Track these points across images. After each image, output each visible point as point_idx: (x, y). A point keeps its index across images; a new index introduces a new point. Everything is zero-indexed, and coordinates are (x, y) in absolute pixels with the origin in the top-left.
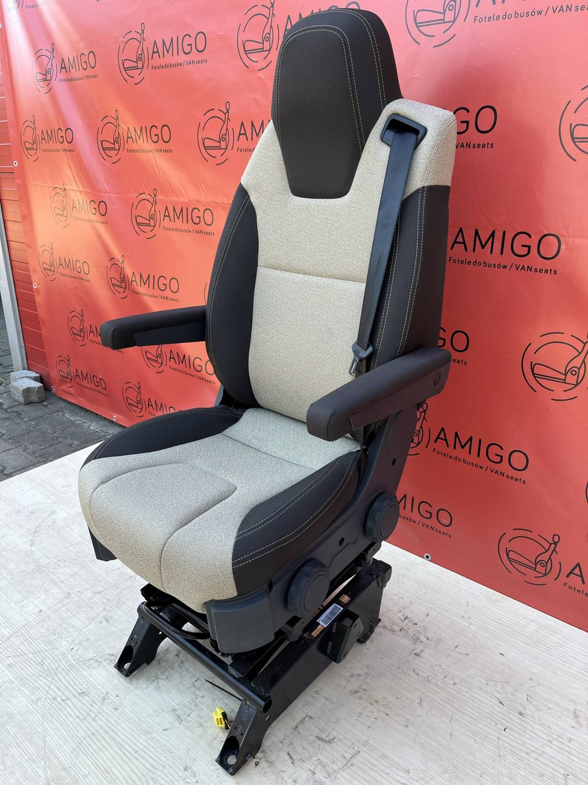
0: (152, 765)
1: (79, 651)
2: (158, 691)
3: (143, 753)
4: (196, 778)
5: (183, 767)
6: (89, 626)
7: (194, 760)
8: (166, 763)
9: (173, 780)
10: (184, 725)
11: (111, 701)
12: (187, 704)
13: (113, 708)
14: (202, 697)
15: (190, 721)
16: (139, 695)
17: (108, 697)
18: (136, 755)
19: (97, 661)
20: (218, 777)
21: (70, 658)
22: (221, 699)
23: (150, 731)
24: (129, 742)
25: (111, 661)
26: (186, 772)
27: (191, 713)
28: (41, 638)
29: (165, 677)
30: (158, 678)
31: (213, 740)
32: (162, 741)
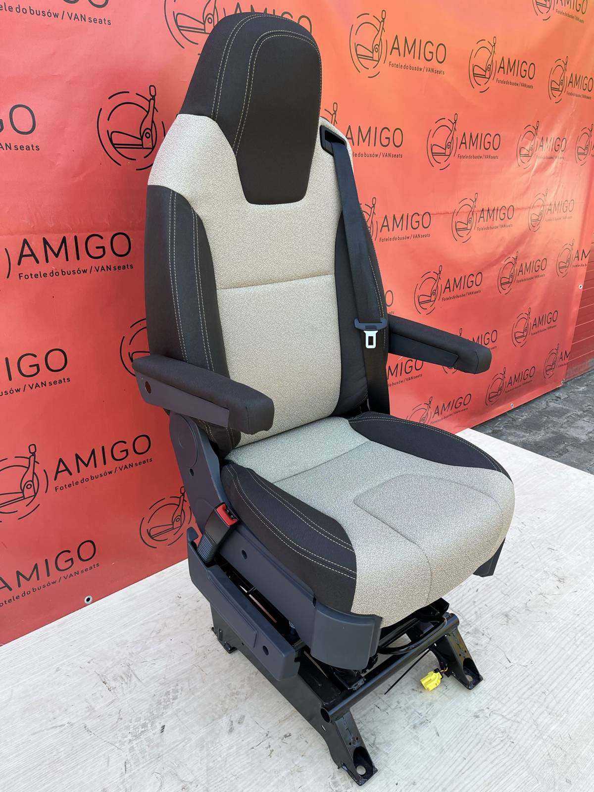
0: (477, 744)
2: (391, 743)
3: (466, 753)
4: (484, 709)
5: (475, 719)
7: (467, 710)
8: (474, 732)
9: (489, 726)
10: (432, 718)
12: (407, 715)
14: (399, 703)
15: (427, 713)
16: (396, 761)
18: (468, 759)
20: (480, 693)
22: (401, 687)
23: (440, 748)
24: (454, 767)
26: (481, 716)
27: (418, 713)
29: (373, 737)
30: (374, 744)
31: (446, 695)
32: (450, 737)
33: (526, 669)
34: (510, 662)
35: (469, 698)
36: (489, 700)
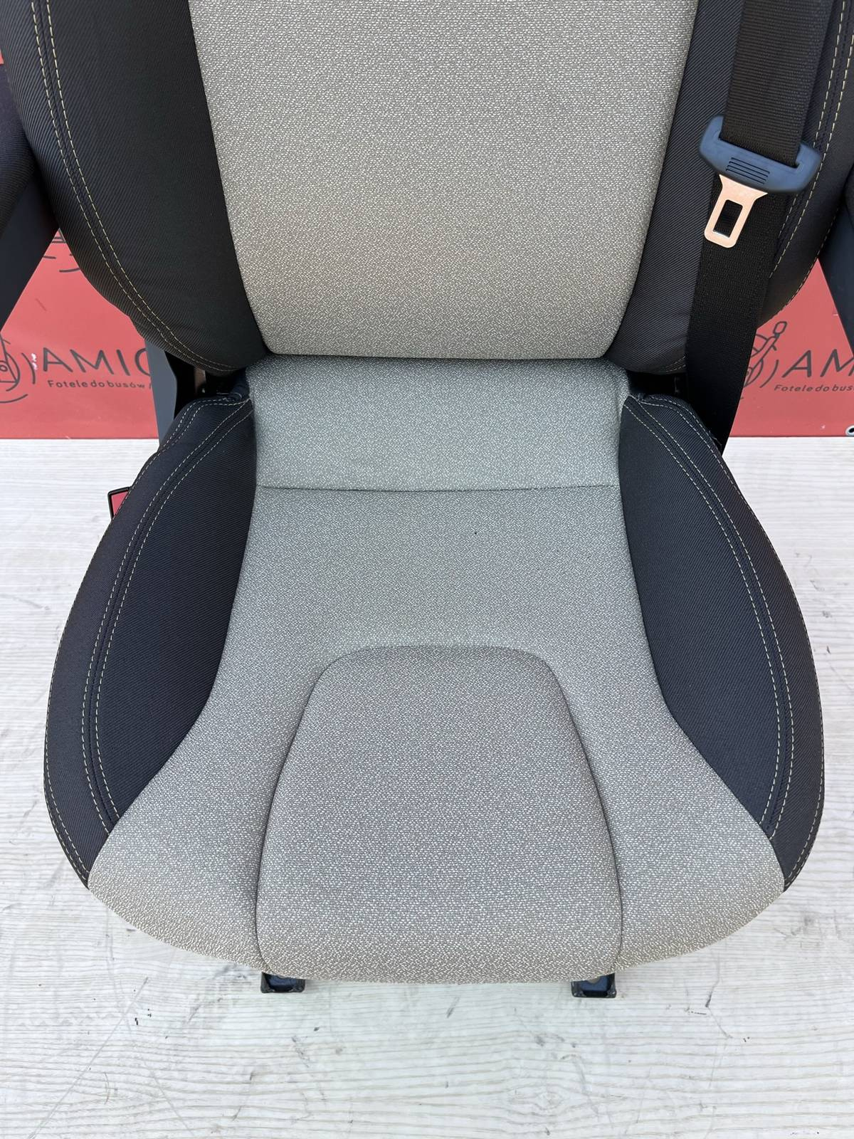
0: (491, 1082)
1: (153, 1013)
3: (458, 1078)
4: (567, 1041)
5: (532, 1042)
6: (115, 956)
7: (537, 1017)
8: (507, 1059)
9: (541, 1074)
11: (316, 1047)
13: (332, 1054)
16: (349, 996)
17: (303, 1044)
18: (450, 1090)
19: (211, 1003)
20: (592, 1010)
21: (153, 1039)
23: (430, 1035)
24: (418, 1081)
25: (234, 982)
26: (547, 1046)
28: (50, 1052)
32: (464, 1033)
33: (723, 1042)
34: (707, 1005)
35: (564, 1002)
36: (591, 1033)
